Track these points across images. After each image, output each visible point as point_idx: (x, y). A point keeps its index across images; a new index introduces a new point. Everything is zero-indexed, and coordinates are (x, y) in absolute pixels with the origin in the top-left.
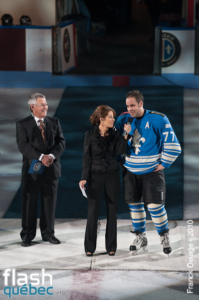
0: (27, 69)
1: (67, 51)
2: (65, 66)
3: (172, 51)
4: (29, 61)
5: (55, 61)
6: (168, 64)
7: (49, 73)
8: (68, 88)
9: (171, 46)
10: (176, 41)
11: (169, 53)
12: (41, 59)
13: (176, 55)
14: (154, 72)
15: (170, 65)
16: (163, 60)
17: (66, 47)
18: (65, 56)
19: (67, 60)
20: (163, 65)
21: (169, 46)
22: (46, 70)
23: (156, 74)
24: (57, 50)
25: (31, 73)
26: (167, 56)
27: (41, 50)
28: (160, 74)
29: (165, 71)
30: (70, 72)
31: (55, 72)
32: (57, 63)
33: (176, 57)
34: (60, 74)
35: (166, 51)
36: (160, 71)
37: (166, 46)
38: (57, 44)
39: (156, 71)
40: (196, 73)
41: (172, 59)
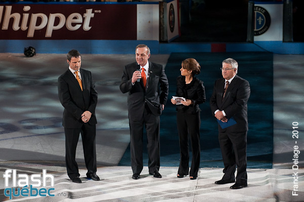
0: (138, 39)
1: (172, 23)
2: (170, 36)
3: (263, 22)
4: (140, 32)
5: (162, 31)
6: (260, 33)
7: (157, 41)
8: (172, 54)
9: (262, 17)
10: (267, 14)
11: (260, 23)
12: (150, 29)
13: (267, 25)
14: (247, 40)
15: (262, 34)
16: (255, 30)
17: (171, 19)
18: (170, 27)
19: (172, 30)
20: (255, 34)
21: (260, 18)
22: (154, 39)
23: (249, 42)
24: (163, 22)
26: (258, 26)
27: (149, 22)
28: (252, 42)
29: (257, 39)
30: (174, 40)
31: (162, 41)
32: (163, 33)
33: (267, 27)
34: (166, 42)
35: (258, 22)
36: (253, 39)
37: (258, 18)
38: (163, 17)
39: (249, 39)
40: (284, 41)
41: (263, 29)
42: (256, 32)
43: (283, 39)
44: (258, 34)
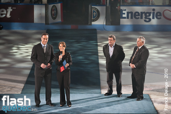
0: (34, 22)
1: (54, 15)
3: (96, 15)
4: (36, 19)
5: (46, 19)
7: (44, 23)
9: (96, 13)
10: (98, 11)
11: (95, 16)
12: (41, 17)
14: (89, 24)
16: (92, 19)
17: (53, 13)
18: (52, 17)
19: (54, 18)
20: (92, 21)
21: (95, 13)
22: (43, 23)
23: (90, 25)
25: (36, 23)
27: (40, 14)
28: (91, 24)
29: (93, 23)
34: (48, 24)
35: (93, 15)
36: (91, 23)
37: (94, 13)
38: (47, 12)
39: (89, 23)
40: (106, 25)
41: (96, 18)
42: (93, 20)
43: (106, 24)
44: (94, 21)
